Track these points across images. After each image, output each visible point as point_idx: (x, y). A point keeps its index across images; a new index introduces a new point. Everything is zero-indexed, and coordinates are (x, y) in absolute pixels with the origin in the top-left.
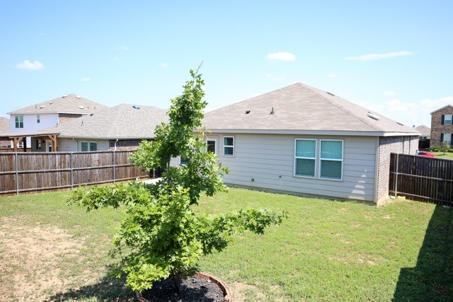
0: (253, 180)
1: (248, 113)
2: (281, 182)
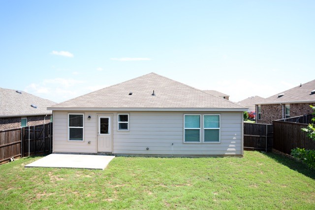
0: (148, 149)
1: (130, 94)
2: (173, 149)
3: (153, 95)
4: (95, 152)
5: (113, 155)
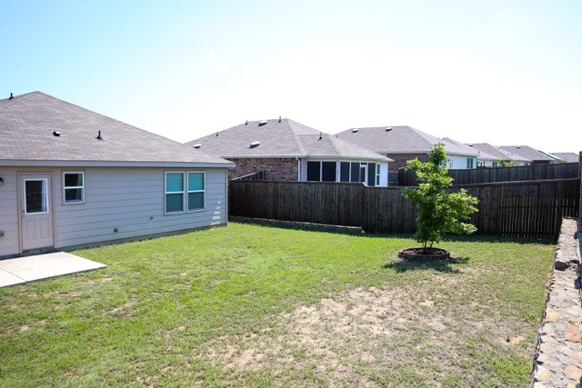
0: (117, 231)
1: (55, 134)
2: (151, 225)
3: (99, 138)
4: (17, 252)
5: (56, 251)
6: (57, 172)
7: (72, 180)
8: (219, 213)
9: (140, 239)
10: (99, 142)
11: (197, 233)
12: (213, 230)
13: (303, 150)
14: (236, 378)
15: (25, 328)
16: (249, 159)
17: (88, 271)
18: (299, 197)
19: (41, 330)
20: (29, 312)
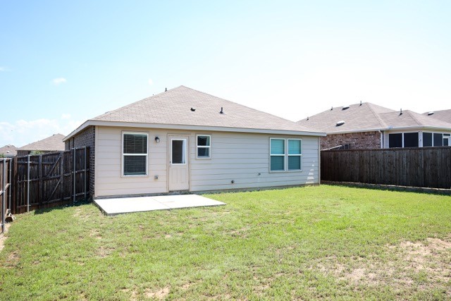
0: (233, 182)
1: (193, 110)
2: (259, 180)
3: (221, 112)
4: (165, 191)
5: (190, 193)
6: (193, 134)
7: (202, 141)
8: (312, 174)
9: (251, 190)
10: (221, 115)
11: (294, 189)
12: (308, 187)
13: (385, 124)
14: (352, 289)
15: (168, 236)
16: (336, 135)
17: (212, 206)
18: (384, 162)
19: (179, 239)
20: (172, 227)
